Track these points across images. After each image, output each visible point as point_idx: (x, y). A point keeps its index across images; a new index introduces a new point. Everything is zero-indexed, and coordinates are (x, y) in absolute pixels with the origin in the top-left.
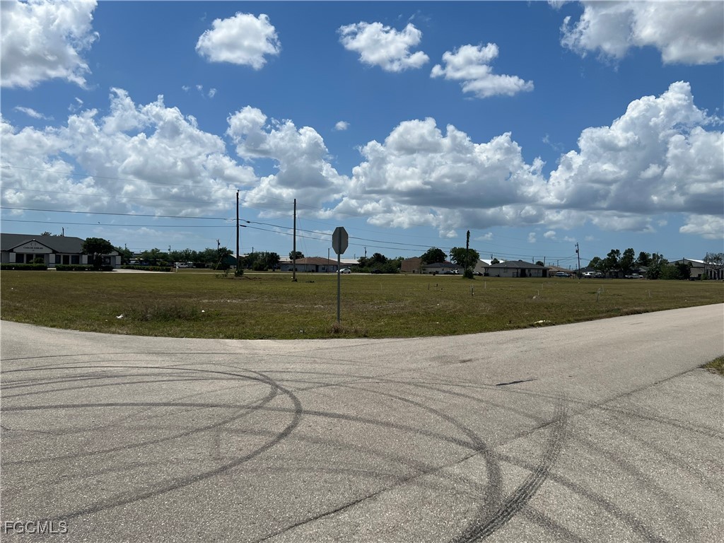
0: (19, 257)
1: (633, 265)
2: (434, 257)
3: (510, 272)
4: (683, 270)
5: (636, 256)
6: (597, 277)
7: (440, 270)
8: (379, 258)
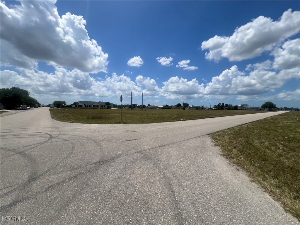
0: (94, 106)
1: (224, 107)
2: (179, 105)
3: (195, 108)
4: (236, 108)
5: (225, 105)
6: (215, 109)
7: (180, 108)
8: (167, 106)
